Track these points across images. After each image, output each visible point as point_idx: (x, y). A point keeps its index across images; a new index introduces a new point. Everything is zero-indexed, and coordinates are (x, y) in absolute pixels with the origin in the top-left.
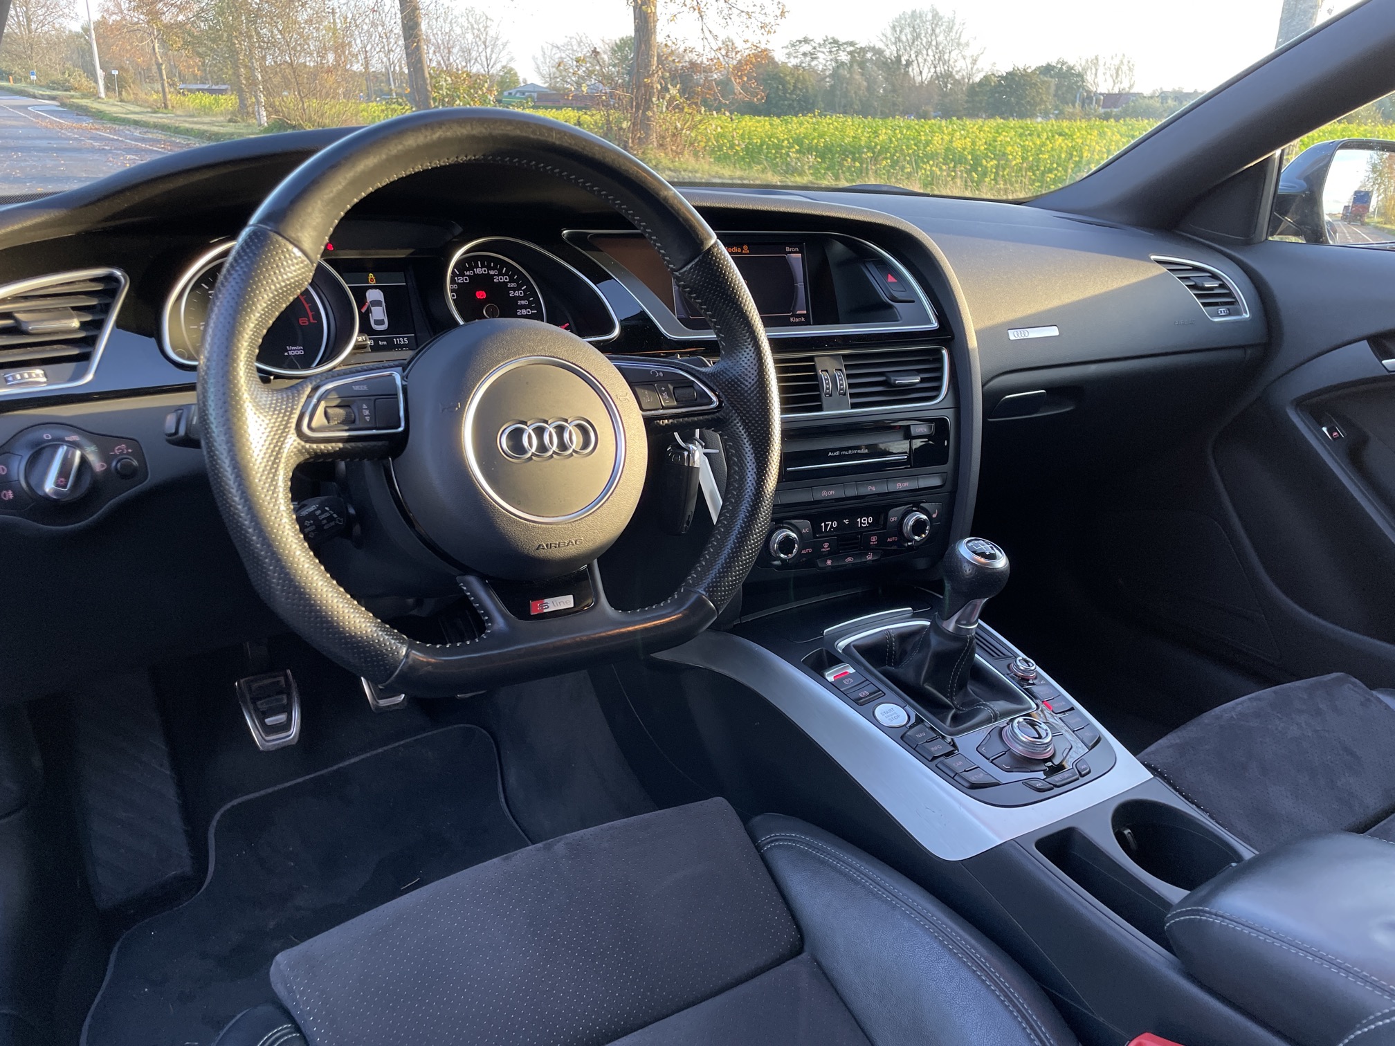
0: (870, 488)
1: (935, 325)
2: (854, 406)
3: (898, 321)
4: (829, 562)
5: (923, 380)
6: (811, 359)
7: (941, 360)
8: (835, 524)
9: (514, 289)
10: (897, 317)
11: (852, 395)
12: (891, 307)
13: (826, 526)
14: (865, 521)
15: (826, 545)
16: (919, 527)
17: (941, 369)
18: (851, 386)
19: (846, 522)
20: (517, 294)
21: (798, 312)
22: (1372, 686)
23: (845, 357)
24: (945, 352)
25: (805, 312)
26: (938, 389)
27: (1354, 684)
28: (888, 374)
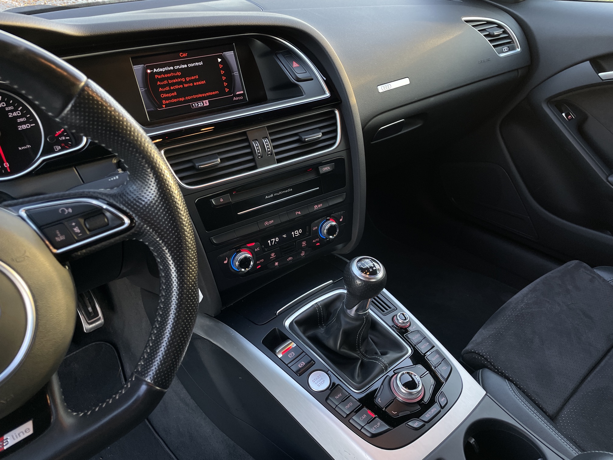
0: (297, 213)
1: (328, 94)
2: (279, 161)
3: (303, 95)
4: (277, 264)
5: (324, 134)
6: (244, 134)
7: (335, 117)
8: (277, 239)
9: (12, 111)
10: (302, 93)
11: (277, 154)
12: (297, 86)
13: (271, 242)
14: (297, 233)
15: (273, 255)
16: (331, 230)
17: (335, 124)
18: (275, 147)
19: (285, 236)
20: (15, 114)
21: (237, 93)
22: (593, 266)
23: (269, 128)
24: (337, 112)
25: (242, 92)
26: (335, 138)
27: (585, 268)
28: (300, 134)
